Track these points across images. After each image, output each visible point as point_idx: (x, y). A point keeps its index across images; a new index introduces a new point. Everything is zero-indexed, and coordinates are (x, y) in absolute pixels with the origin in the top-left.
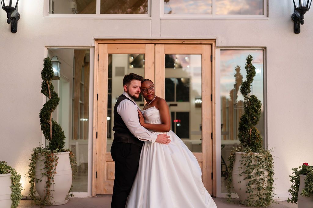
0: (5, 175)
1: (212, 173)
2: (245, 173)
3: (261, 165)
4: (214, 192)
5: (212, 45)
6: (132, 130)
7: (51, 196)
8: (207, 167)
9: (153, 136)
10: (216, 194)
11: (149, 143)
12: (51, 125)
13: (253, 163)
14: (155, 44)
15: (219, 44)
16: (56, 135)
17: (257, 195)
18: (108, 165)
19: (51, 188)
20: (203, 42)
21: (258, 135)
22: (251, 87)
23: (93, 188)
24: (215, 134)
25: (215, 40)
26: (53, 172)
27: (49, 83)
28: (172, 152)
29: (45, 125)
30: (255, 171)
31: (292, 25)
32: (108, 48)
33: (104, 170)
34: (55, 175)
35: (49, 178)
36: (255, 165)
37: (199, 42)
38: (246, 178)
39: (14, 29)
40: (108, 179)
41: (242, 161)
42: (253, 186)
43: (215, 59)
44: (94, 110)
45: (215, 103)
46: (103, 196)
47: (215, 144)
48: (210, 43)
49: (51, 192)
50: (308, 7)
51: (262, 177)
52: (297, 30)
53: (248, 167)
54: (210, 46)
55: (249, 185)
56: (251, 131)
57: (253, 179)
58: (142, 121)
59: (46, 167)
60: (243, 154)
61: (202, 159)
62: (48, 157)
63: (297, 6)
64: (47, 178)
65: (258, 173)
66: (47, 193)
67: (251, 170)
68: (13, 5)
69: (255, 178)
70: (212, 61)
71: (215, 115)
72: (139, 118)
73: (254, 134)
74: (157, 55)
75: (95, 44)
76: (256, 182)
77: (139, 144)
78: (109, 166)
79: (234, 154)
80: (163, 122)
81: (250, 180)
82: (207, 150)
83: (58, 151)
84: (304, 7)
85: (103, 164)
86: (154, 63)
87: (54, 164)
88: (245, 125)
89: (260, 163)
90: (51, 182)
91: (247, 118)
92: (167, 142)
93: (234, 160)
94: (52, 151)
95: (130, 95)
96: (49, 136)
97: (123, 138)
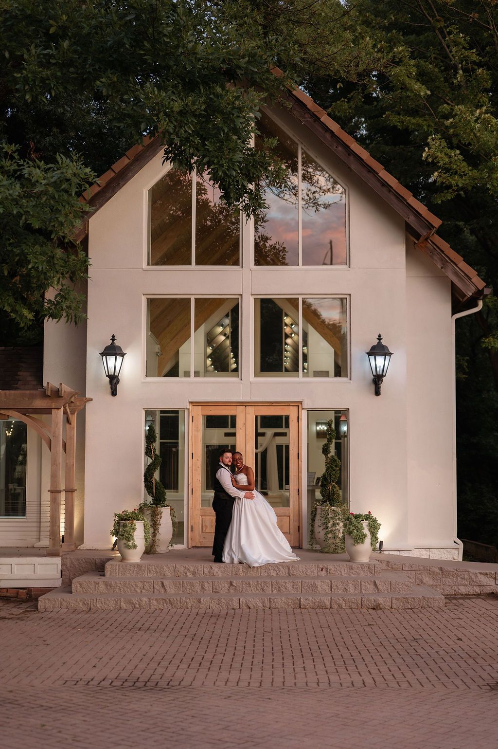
0: (141, 521)
1: (299, 527)
2: (323, 524)
3: (337, 518)
4: (300, 543)
5: (298, 406)
6: (227, 490)
7: (157, 544)
8: (294, 520)
9: (242, 494)
10: (302, 546)
11: (239, 498)
12: (154, 483)
13: (330, 516)
14: (246, 406)
15: (305, 405)
16: (159, 492)
17: (333, 543)
18: (203, 518)
19: (157, 538)
20: (291, 404)
21: (337, 491)
22: (330, 448)
23: (189, 540)
24: (301, 490)
25: (301, 403)
26: (158, 524)
27: (153, 447)
28: (256, 505)
29: (149, 484)
30: (331, 523)
31: (373, 387)
32: (202, 409)
33: (199, 524)
34: (160, 527)
35: (155, 530)
36: (331, 518)
37: (286, 404)
38: (324, 529)
39: (114, 393)
40: (202, 532)
41: (321, 514)
42: (330, 536)
43: (301, 420)
44: (190, 469)
45: (301, 461)
46: (198, 547)
47: (301, 499)
48: (297, 404)
49: (157, 541)
50: (384, 374)
51: (338, 527)
52: (377, 393)
53: (325, 519)
54: (297, 407)
55: (326, 534)
56: (331, 487)
57: (330, 529)
58: (234, 483)
59: (153, 520)
60: (322, 508)
61: (290, 513)
62: (154, 512)
63: (374, 373)
64: (153, 529)
65: (334, 525)
66: (153, 542)
67: (328, 522)
68: (117, 374)
69: (331, 529)
70: (298, 421)
71: (301, 473)
72: (232, 481)
73: (333, 490)
74: (248, 416)
75: (189, 406)
76: (333, 532)
77: (232, 500)
78: (204, 520)
79: (316, 508)
80: (249, 483)
81: (327, 530)
82: (294, 505)
83: (162, 506)
84: (380, 375)
85: (198, 519)
86: (245, 424)
87: (159, 517)
88: (325, 483)
89: (336, 516)
90: (156, 532)
91: (326, 476)
92: (252, 498)
93: (315, 514)
94: (157, 506)
95: (224, 464)
96: (153, 494)
97: (221, 496)
